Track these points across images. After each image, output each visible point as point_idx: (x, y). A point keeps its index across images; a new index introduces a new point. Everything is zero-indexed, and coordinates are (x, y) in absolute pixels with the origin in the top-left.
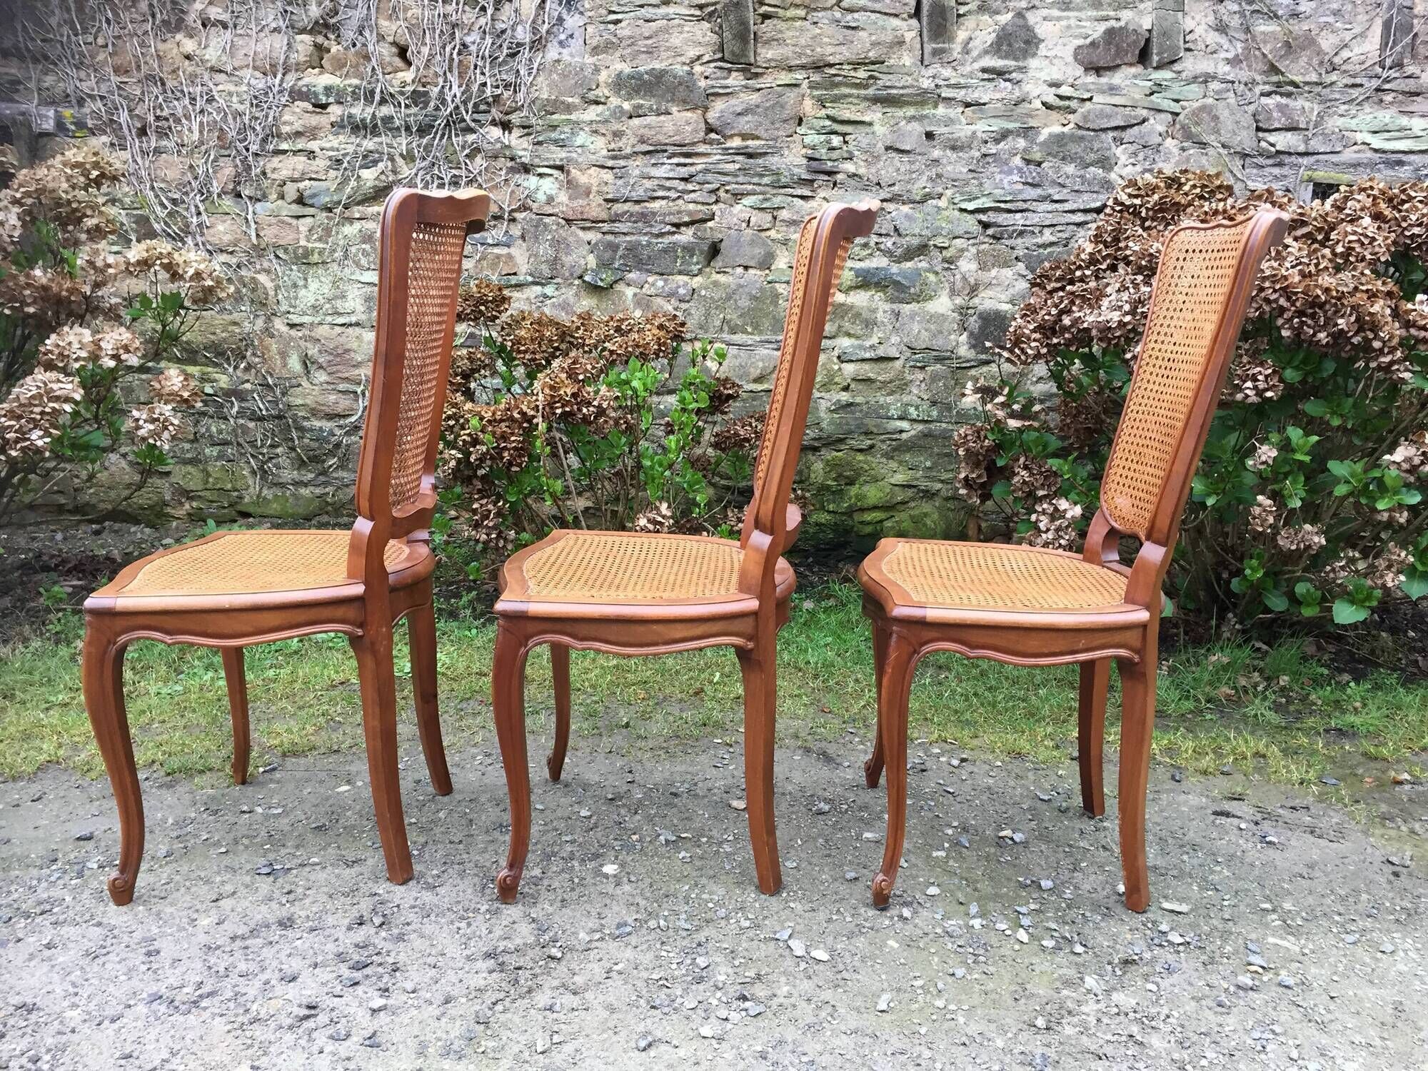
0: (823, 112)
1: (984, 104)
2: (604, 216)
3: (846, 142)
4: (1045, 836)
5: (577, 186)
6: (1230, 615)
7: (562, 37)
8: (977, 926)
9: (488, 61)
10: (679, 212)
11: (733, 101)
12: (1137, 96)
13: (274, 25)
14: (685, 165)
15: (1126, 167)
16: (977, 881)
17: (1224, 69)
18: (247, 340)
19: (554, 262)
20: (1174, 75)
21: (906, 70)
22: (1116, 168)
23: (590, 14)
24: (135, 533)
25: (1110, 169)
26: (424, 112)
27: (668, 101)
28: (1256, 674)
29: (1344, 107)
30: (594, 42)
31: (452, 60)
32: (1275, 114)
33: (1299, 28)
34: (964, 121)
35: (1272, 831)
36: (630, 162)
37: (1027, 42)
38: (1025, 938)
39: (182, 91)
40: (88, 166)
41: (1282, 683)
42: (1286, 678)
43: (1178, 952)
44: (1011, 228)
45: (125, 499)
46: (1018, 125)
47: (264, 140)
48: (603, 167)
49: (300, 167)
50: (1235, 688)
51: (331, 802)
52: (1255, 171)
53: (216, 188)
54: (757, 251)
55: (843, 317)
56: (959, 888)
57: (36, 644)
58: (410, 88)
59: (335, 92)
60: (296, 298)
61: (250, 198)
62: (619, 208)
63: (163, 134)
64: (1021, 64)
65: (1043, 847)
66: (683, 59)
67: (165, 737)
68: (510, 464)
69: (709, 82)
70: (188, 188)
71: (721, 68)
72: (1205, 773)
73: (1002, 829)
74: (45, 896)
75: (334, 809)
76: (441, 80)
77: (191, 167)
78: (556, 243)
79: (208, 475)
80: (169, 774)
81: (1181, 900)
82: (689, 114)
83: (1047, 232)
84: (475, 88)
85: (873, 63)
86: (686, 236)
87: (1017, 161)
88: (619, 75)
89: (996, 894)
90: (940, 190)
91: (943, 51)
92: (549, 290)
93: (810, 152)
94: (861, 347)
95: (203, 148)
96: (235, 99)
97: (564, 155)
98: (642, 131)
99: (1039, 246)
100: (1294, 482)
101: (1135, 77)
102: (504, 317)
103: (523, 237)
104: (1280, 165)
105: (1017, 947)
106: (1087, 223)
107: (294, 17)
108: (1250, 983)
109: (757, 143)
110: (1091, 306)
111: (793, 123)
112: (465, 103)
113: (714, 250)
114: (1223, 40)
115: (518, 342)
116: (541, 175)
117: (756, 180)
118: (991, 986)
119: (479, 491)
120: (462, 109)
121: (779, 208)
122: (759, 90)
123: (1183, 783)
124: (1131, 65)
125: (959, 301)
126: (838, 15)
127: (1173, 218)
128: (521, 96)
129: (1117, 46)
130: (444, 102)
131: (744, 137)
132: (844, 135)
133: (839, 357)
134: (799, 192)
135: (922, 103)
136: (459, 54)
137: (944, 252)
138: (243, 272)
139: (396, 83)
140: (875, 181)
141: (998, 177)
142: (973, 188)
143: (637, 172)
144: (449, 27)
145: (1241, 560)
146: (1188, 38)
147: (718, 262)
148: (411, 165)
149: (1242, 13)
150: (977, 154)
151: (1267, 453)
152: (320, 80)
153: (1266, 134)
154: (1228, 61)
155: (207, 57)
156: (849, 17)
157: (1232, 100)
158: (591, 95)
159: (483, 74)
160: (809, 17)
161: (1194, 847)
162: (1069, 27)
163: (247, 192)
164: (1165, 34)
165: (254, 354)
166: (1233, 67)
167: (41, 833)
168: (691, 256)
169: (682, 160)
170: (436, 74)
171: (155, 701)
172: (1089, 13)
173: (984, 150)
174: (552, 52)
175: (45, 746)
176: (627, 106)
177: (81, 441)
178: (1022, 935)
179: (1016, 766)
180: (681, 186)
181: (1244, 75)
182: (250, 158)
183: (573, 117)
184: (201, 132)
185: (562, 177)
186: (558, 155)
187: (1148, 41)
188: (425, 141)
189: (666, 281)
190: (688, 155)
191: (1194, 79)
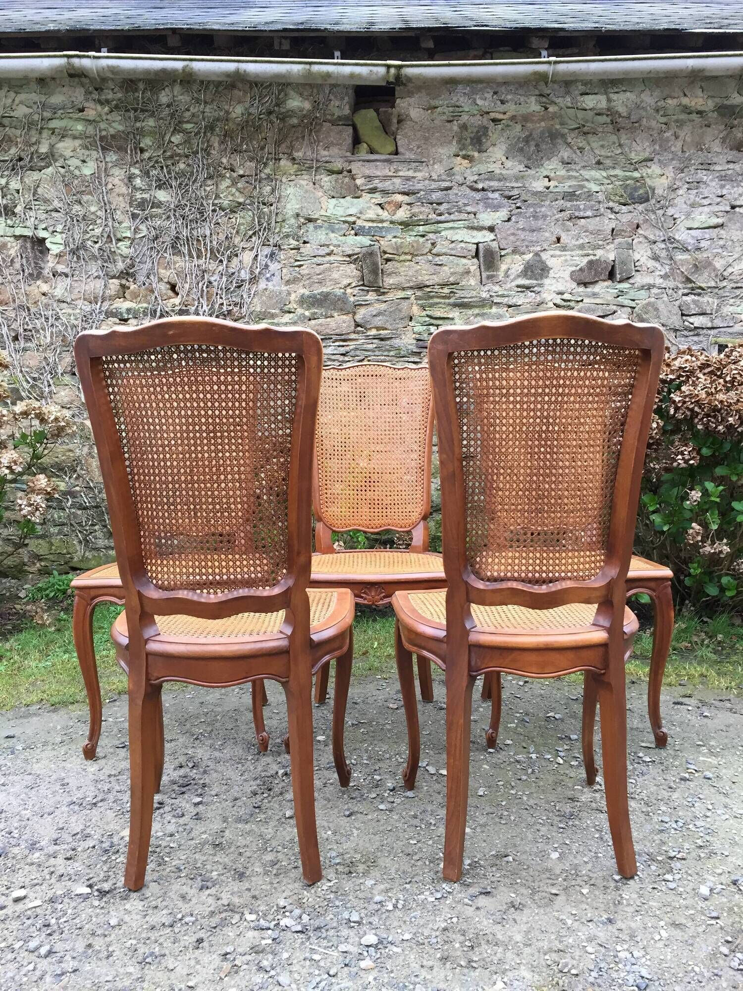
0: (424, 313)
1: (519, 306)
6: (687, 602)
7: (268, 275)
9: (224, 290)
11: (371, 309)
12: (609, 298)
13: (96, 274)
14: (343, 346)
16: (534, 738)
17: (659, 281)
18: (77, 461)
20: (630, 286)
21: (472, 288)
23: (284, 262)
24: (6, 582)
27: (332, 310)
28: (703, 634)
29: (732, 300)
30: (287, 278)
31: (203, 291)
32: (692, 306)
33: (702, 256)
34: (508, 316)
35: (707, 711)
37: (542, 270)
38: (561, 761)
39: (40, 314)
41: (719, 639)
42: (721, 636)
50: (690, 642)
52: (682, 339)
53: (60, 371)
56: (523, 741)
58: (177, 308)
59: (132, 311)
63: (28, 339)
64: (539, 282)
65: (572, 721)
66: (340, 286)
67: (46, 687)
69: (356, 298)
70: (43, 371)
71: (362, 290)
72: (670, 685)
73: (549, 713)
76: (196, 303)
77: (45, 358)
79: (52, 544)
81: (651, 742)
82: (345, 317)
84: (217, 306)
85: (452, 284)
88: (302, 296)
91: (493, 276)
93: (418, 336)
95: (53, 347)
96: (72, 318)
98: (317, 328)
100: (712, 514)
101: (607, 287)
104: (698, 335)
105: (556, 766)
107: (108, 269)
109: (386, 332)
111: (407, 319)
112: (211, 315)
114: (657, 265)
117: (386, 353)
122: (385, 302)
124: (604, 280)
126: (430, 258)
128: (244, 310)
129: (595, 270)
131: (378, 329)
132: (437, 326)
134: (412, 359)
135: (483, 306)
136: (207, 287)
138: (76, 420)
139: (170, 305)
144: (201, 272)
146: (636, 264)
149: (667, 249)
152: (123, 305)
153: (688, 318)
154: (661, 277)
155: (56, 294)
156: (437, 259)
157: (666, 298)
158: (286, 308)
159: (221, 298)
160: (414, 259)
162: (566, 261)
164: (623, 263)
165: (82, 469)
166: (665, 280)
169: (342, 343)
170: (194, 300)
171: (35, 670)
172: (578, 252)
174: (262, 284)
176: (307, 313)
180: (341, 358)
181: (671, 284)
183: (276, 321)
184: (51, 337)
187: (613, 267)
190: (344, 340)
191: (642, 288)
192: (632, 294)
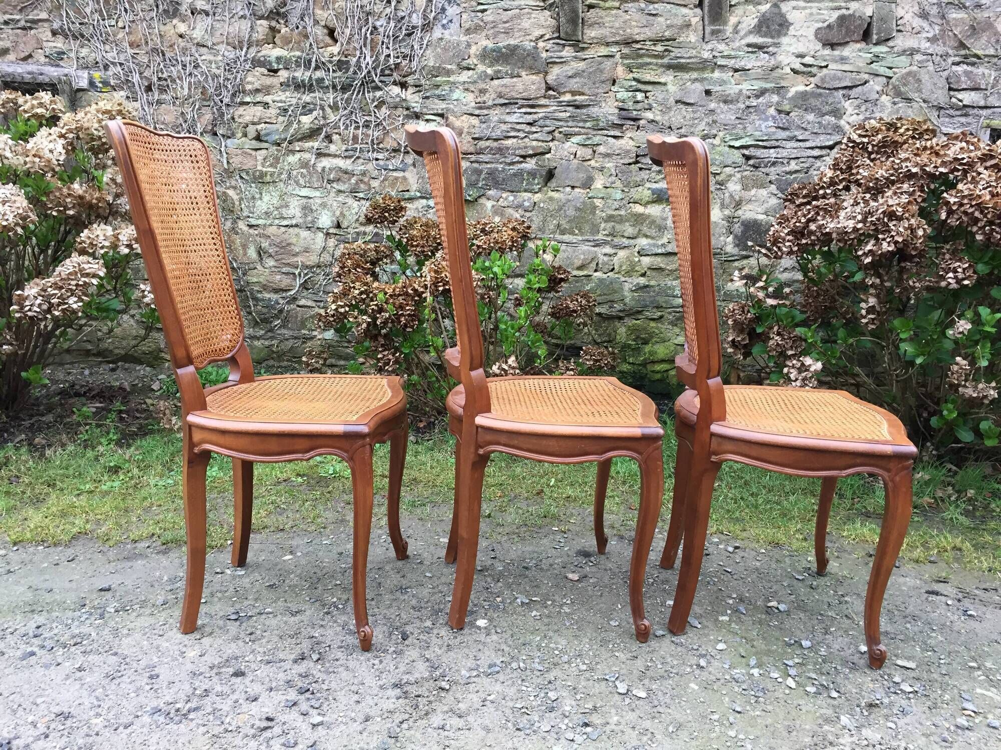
0: (631, 76)
1: (749, 70)
2: (472, 149)
3: (647, 97)
4: (801, 606)
5: (454, 128)
6: (929, 444)
7: (445, 22)
8: (756, 675)
9: (392, 39)
10: (526, 147)
11: (566, 68)
12: (861, 65)
13: (241, 13)
14: (530, 113)
15: (851, 116)
16: (753, 640)
17: (925, 45)
20: (888, 50)
21: (691, 45)
22: (844, 117)
23: (464, 5)
24: (139, 370)
25: (840, 118)
26: (346, 75)
27: (519, 68)
28: (950, 488)
30: (467, 26)
31: (366, 38)
32: (963, 79)
33: (981, 15)
34: (733, 82)
35: (971, 607)
36: (491, 112)
37: (781, 25)
38: (793, 685)
39: (177, 60)
40: (114, 113)
41: (969, 495)
42: (972, 491)
43: (909, 699)
44: (767, 160)
45: (134, 347)
46: (773, 85)
47: (234, 95)
48: (472, 115)
49: (258, 114)
50: (934, 498)
51: (279, 567)
52: (947, 120)
53: (199, 129)
54: (581, 175)
55: (642, 223)
56: (740, 645)
57: (71, 448)
58: (336, 58)
59: (283, 61)
60: (254, 207)
61: (223, 136)
62: (482, 144)
63: (162, 90)
64: (776, 41)
65: (802, 615)
66: (530, 37)
67: (161, 517)
68: (406, 326)
69: (549, 54)
70: (180, 129)
71: (558, 44)
72: (917, 561)
73: (770, 601)
74: (77, 631)
75: (281, 572)
76: (358, 53)
77: (182, 113)
80: (164, 544)
81: (909, 659)
82: (534, 77)
83: (793, 163)
84: (382, 58)
85: (668, 40)
86: (530, 164)
87: (772, 111)
88: (485, 48)
89: (769, 650)
90: (714, 132)
91: (719, 31)
92: (431, 202)
93: (621, 104)
94: (654, 245)
95: (191, 100)
96: (213, 66)
97: (444, 106)
98: (500, 89)
99: (787, 173)
100: (983, 347)
101: (860, 50)
102: (402, 221)
103: (414, 165)
104: (966, 115)
105: (787, 691)
106: (822, 156)
107: (256, 8)
108: (966, 724)
109: (583, 97)
110: (831, 216)
111: (609, 83)
112: (375, 69)
113: (550, 175)
114: (925, 24)
115: (411, 238)
116: (427, 121)
117: (581, 124)
118: (769, 721)
119: (382, 346)
120: (373, 73)
121: (597, 145)
122: (585, 59)
123: (902, 568)
124: (857, 42)
125: (727, 212)
126: (642, 6)
127: (892, 152)
128: (414, 64)
129: (847, 28)
130: (360, 68)
131: (574, 93)
132: (646, 92)
133: (639, 252)
134: (612, 133)
135: (703, 69)
136: (371, 34)
137: (717, 177)
138: (218, 189)
139: (327, 54)
140: (668, 125)
141: (757, 123)
142: (739, 131)
143: (496, 118)
144: (364, 15)
145: (938, 403)
146: (899, 23)
147: (553, 184)
148: (336, 113)
149: (938, 5)
150: (743, 106)
151: (964, 325)
152: (273, 53)
153: (956, 93)
154: (929, 39)
155: (194, 36)
156: (651, 7)
157: (931, 67)
158: (464, 64)
159: (388, 48)
160: (622, 7)
161: (914, 618)
162: (811, 14)
163: (221, 132)
164: (882, 19)
166: (932, 44)
167: (74, 585)
168: (534, 179)
169: (529, 110)
170: (355, 49)
171: (154, 490)
172: (827, 4)
173: (747, 103)
174: (437, 32)
175: (77, 522)
176: (490, 71)
177: (104, 306)
178: (791, 682)
179: (776, 553)
180: (528, 128)
181: (939, 49)
182: (224, 108)
183: (451, 79)
184: (189, 89)
185: (443, 121)
186: (440, 106)
187: (869, 24)
188: (346, 96)
189: (515, 196)
190: (532, 106)
191: (904, 52)
192: (890, 60)
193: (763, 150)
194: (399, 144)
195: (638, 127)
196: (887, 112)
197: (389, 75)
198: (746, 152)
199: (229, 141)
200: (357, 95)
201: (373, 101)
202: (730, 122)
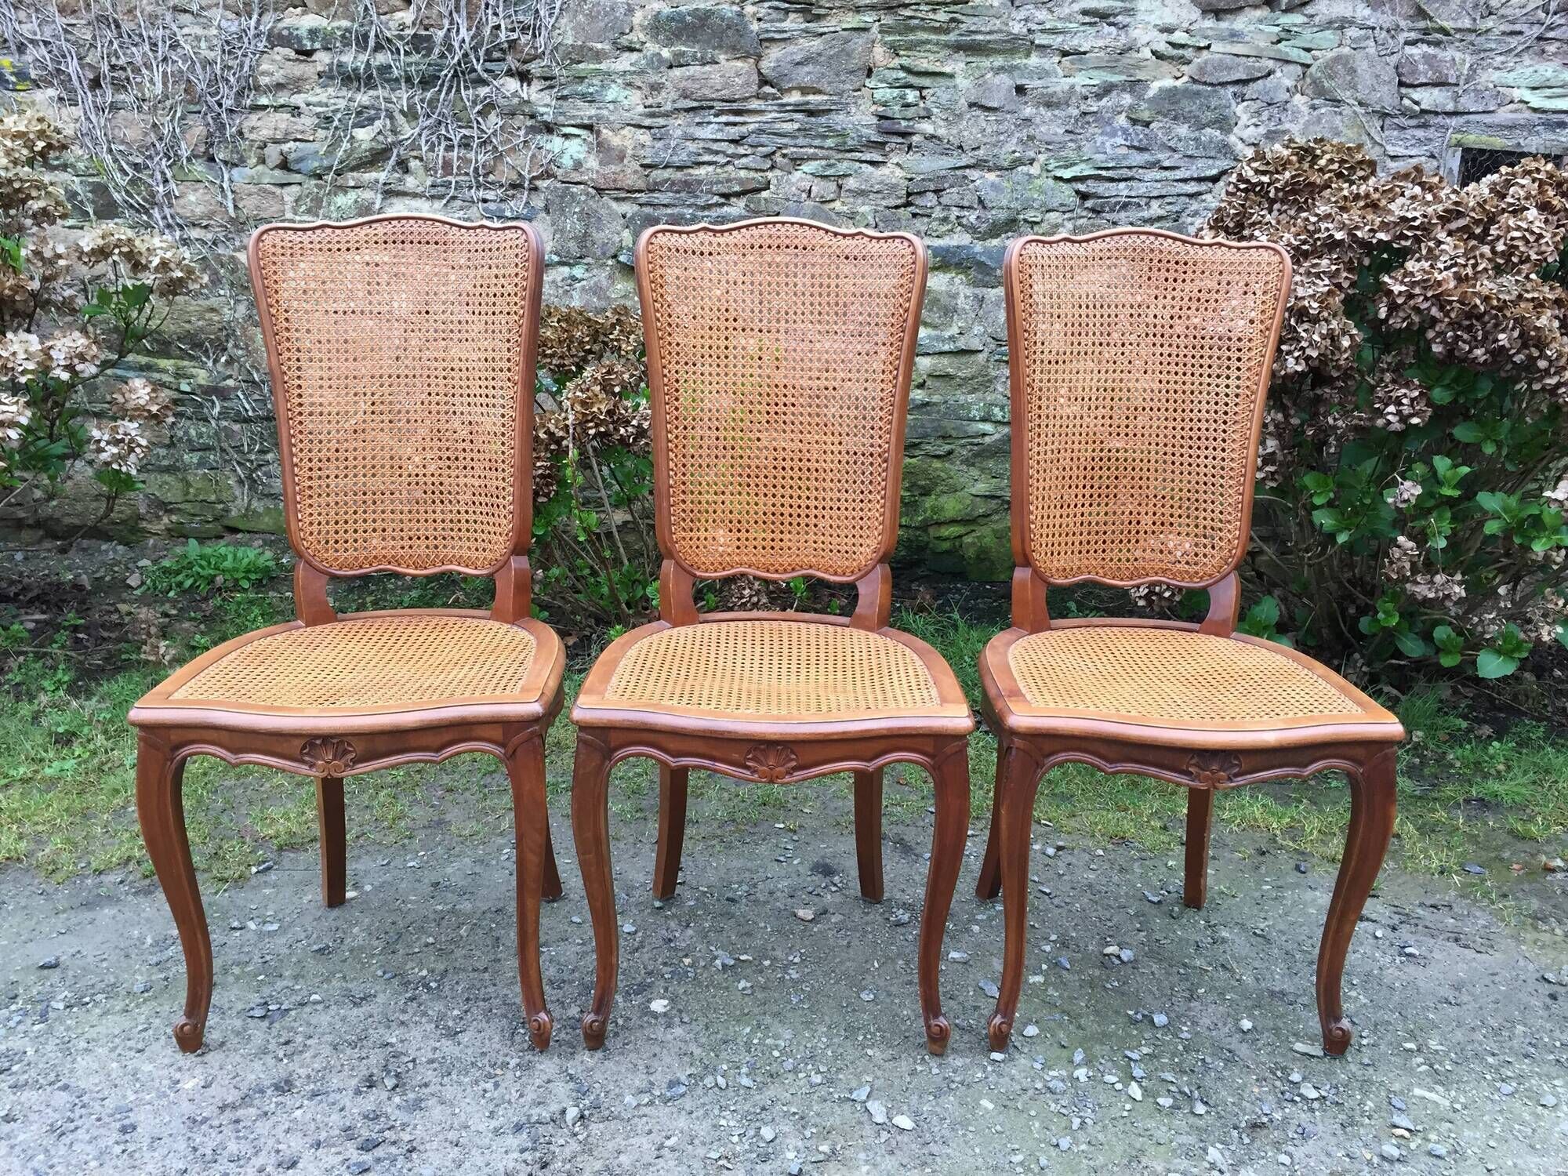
0: (897, 62)
1: (1085, 53)
2: (641, 184)
3: (923, 98)
5: (610, 149)
10: (729, 180)
11: (791, 48)
12: (1262, 44)
14: (735, 124)
15: (1247, 128)
17: (1362, 13)
18: (228, 330)
19: (584, 239)
20: (1306, 20)
21: (992, 12)
22: (1235, 130)
24: (107, 552)
25: (1229, 130)
26: (427, 60)
27: (714, 48)
29: (1500, 59)
32: (1421, 67)
34: (1060, 72)
36: (671, 121)
39: (141, 35)
44: (1113, 200)
46: (1124, 78)
47: (240, 94)
48: (640, 127)
49: (283, 126)
52: (1395, 133)
53: (185, 151)
58: (410, 32)
59: (321, 35)
61: (226, 163)
62: (658, 175)
63: (119, 86)
64: (1128, 5)
69: (763, 25)
70: (152, 151)
71: (777, 9)
76: (446, 22)
77: (155, 125)
78: (586, 216)
79: (189, 485)
82: (739, 64)
83: (1155, 204)
84: (487, 31)
85: (955, 3)
86: (736, 209)
87: (1122, 120)
88: (658, 14)
90: (1031, 154)
92: (578, 272)
93: (881, 109)
94: (938, 338)
95: (168, 104)
96: (203, 44)
97: (593, 112)
98: (684, 84)
99: (1147, 223)
101: (1260, 21)
103: (547, 209)
104: (1425, 126)
106: (1200, 194)
109: (820, 97)
111: (862, 74)
112: (475, 49)
116: (566, 136)
117: (817, 142)
120: (472, 56)
121: (845, 176)
122: (822, 34)
124: (1256, 7)
128: (541, 41)
130: (450, 48)
131: (805, 91)
132: (921, 89)
134: (868, 156)
135: (1012, 51)
137: (1036, 228)
138: (220, 250)
139: (393, 25)
140: (957, 143)
141: (1099, 139)
142: (1069, 153)
143: (679, 133)
148: (414, 124)
150: (1076, 112)
152: (303, 22)
153: (1410, 90)
154: (1368, 4)
157: (1372, 49)
158: (624, 41)
159: (496, 14)
163: (221, 156)
165: (237, 346)
166: (1374, 10)
169: (732, 119)
170: (441, 15)
173: (1083, 107)
176: (666, 53)
180: (731, 149)
181: (1385, 19)
182: (224, 115)
183: (603, 66)
184: (165, 84)
185: (591, 138)
186: (587, 112)
188: (429, 95)
190: (737, 113)
191: (1329, 24)
193: (1107, 185)
194: (520, 175)
195: (910, 147)
196: (1302, 121)
197: (499, 60)
198: (1082, 187)
199: (235, 171)
200: (447, 94)
201: (475, 103)
202: (1056, 139)
